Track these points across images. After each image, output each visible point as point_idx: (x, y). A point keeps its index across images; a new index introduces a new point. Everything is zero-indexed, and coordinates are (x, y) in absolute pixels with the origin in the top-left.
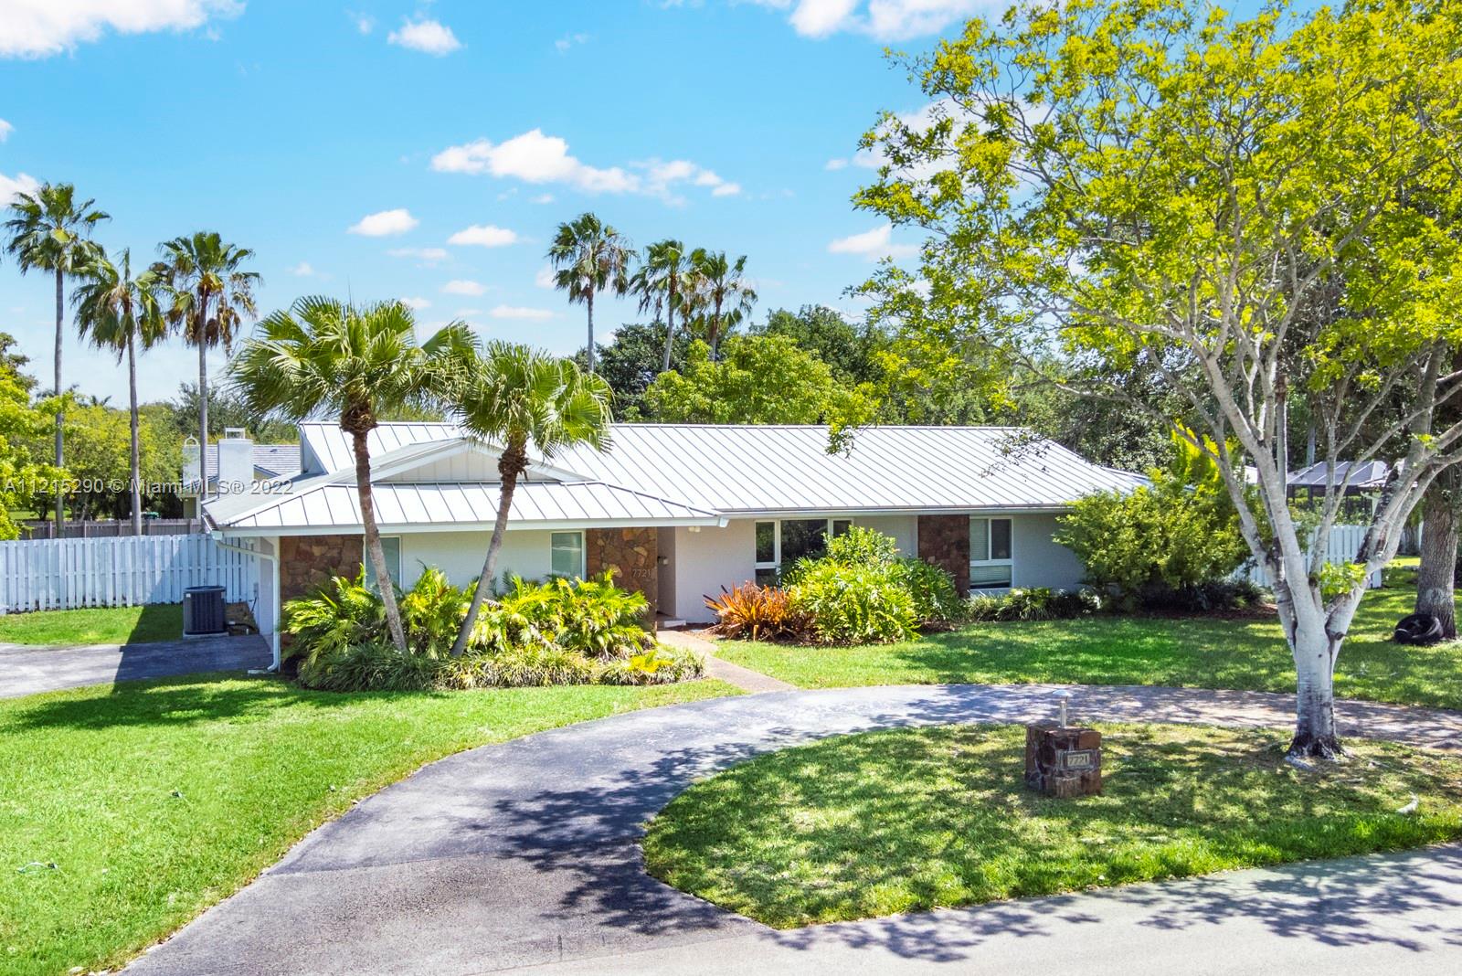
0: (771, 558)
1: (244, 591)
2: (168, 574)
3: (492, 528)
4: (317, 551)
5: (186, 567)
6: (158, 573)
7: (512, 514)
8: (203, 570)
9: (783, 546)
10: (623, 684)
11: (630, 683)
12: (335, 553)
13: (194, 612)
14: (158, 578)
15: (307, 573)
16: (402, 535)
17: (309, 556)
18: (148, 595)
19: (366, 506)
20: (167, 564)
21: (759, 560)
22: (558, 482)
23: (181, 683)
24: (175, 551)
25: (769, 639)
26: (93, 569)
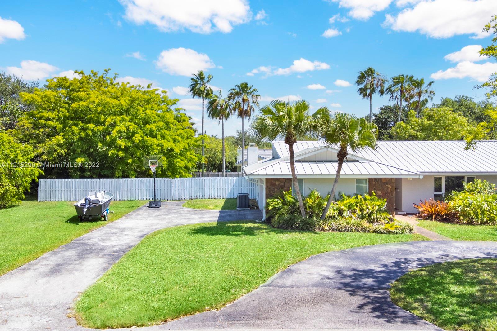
0: (440, 190)
1: (255, 195)
2: (232, 189)
3: (335, 177)
4: (277, 183)
5: (238, 187)
6: (230, 189)
7: (342, 172)
8: (243, 188)
9: (445, 186)
10: (382, 233)
11: (384, 233)
12: (283, 184)
13: (240, 201)
14: (230, 190)
15: (274, 190)
16: (304, 178)
17: (275, 184)
18: (227, 195)
19: (293, 169)
20: (232, 186)
21: (435, 191)
22: (358, 161)
23: (236, 223)
24: (235, 182)
25: (439, 221)
26: (212, 187)
